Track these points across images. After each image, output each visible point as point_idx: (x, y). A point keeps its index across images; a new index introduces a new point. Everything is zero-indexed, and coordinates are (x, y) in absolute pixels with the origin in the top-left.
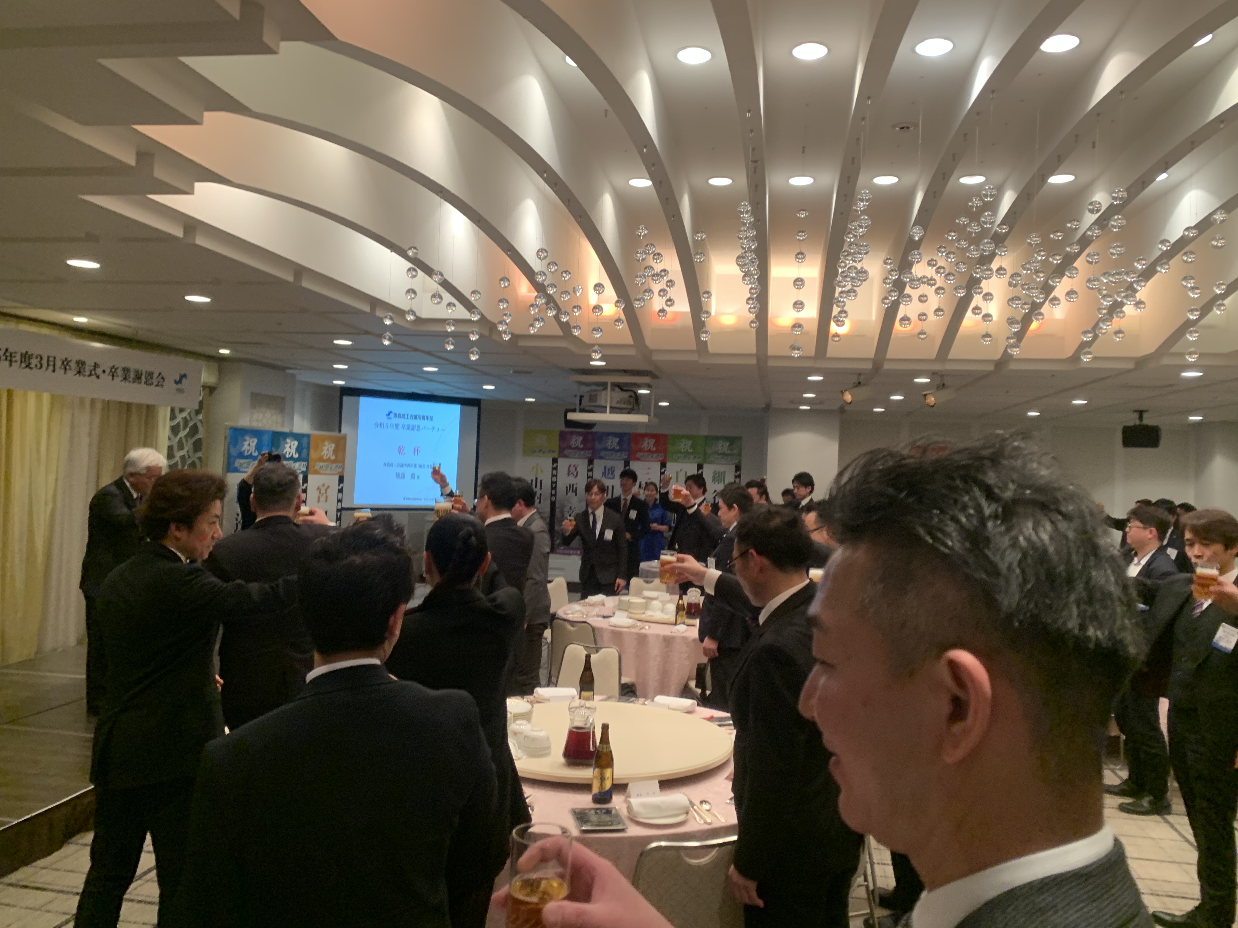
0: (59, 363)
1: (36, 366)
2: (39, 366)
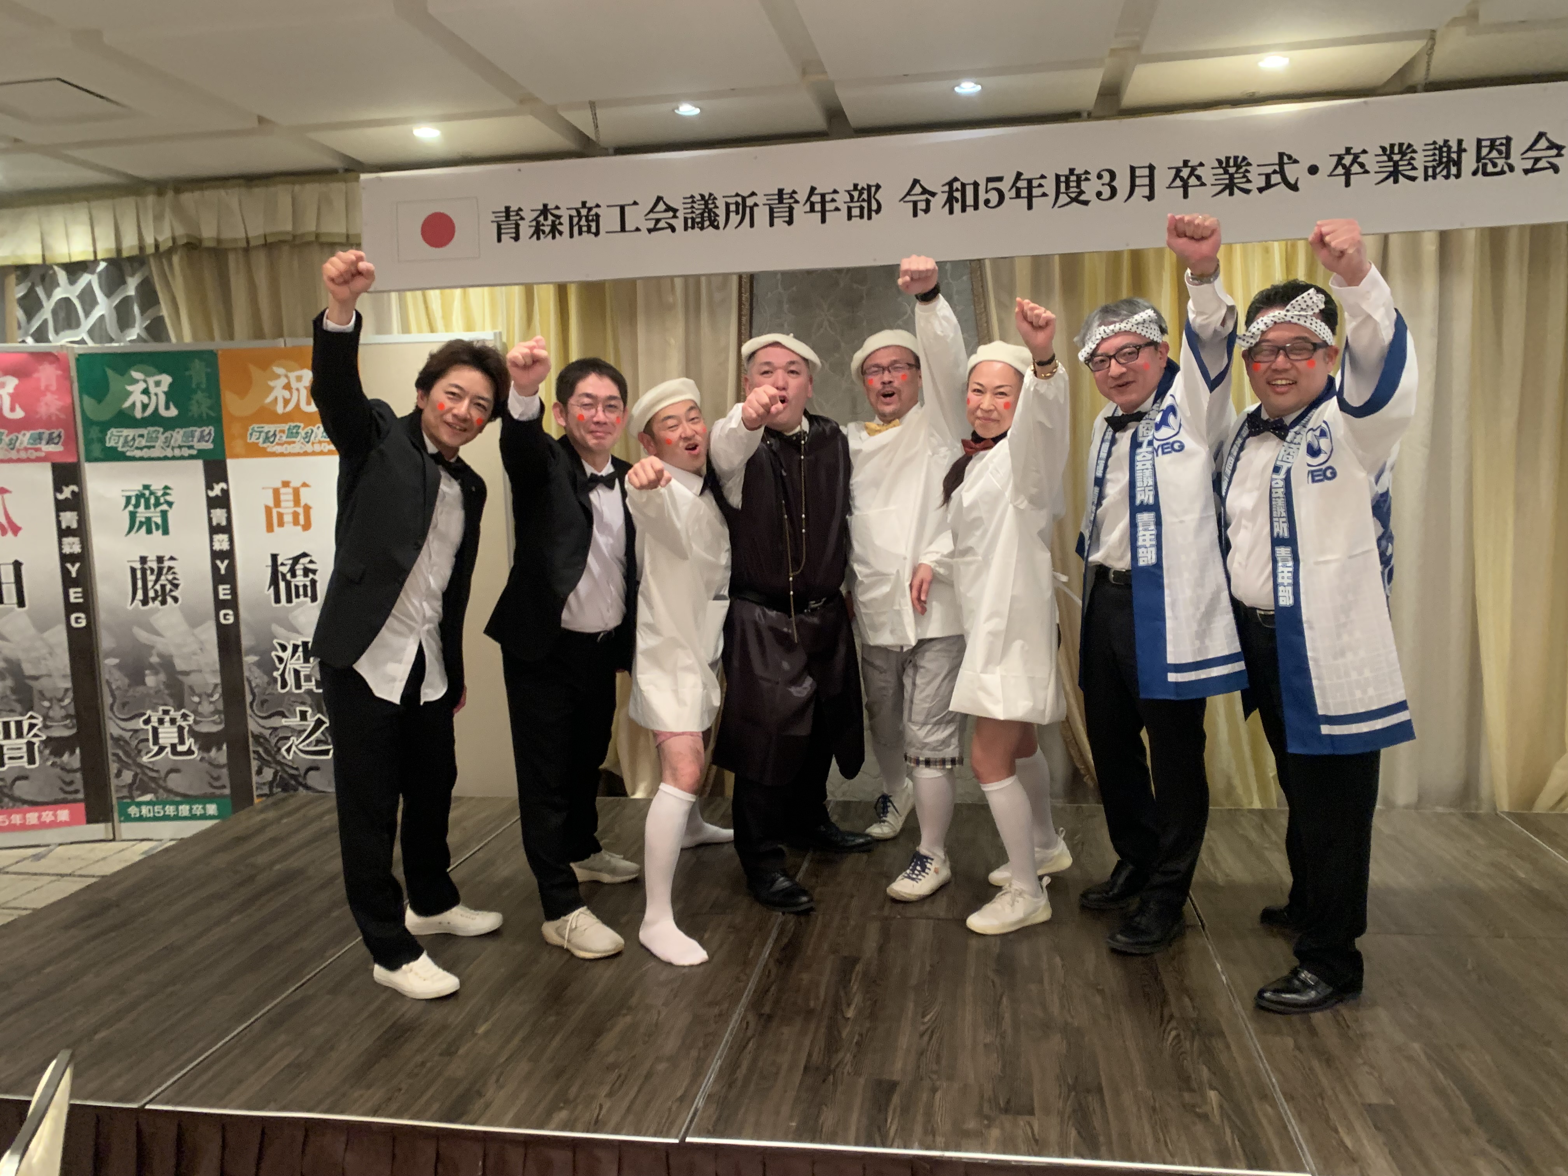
0: (1163, 177)
1: (1099, 194)
2: (1106, 193)
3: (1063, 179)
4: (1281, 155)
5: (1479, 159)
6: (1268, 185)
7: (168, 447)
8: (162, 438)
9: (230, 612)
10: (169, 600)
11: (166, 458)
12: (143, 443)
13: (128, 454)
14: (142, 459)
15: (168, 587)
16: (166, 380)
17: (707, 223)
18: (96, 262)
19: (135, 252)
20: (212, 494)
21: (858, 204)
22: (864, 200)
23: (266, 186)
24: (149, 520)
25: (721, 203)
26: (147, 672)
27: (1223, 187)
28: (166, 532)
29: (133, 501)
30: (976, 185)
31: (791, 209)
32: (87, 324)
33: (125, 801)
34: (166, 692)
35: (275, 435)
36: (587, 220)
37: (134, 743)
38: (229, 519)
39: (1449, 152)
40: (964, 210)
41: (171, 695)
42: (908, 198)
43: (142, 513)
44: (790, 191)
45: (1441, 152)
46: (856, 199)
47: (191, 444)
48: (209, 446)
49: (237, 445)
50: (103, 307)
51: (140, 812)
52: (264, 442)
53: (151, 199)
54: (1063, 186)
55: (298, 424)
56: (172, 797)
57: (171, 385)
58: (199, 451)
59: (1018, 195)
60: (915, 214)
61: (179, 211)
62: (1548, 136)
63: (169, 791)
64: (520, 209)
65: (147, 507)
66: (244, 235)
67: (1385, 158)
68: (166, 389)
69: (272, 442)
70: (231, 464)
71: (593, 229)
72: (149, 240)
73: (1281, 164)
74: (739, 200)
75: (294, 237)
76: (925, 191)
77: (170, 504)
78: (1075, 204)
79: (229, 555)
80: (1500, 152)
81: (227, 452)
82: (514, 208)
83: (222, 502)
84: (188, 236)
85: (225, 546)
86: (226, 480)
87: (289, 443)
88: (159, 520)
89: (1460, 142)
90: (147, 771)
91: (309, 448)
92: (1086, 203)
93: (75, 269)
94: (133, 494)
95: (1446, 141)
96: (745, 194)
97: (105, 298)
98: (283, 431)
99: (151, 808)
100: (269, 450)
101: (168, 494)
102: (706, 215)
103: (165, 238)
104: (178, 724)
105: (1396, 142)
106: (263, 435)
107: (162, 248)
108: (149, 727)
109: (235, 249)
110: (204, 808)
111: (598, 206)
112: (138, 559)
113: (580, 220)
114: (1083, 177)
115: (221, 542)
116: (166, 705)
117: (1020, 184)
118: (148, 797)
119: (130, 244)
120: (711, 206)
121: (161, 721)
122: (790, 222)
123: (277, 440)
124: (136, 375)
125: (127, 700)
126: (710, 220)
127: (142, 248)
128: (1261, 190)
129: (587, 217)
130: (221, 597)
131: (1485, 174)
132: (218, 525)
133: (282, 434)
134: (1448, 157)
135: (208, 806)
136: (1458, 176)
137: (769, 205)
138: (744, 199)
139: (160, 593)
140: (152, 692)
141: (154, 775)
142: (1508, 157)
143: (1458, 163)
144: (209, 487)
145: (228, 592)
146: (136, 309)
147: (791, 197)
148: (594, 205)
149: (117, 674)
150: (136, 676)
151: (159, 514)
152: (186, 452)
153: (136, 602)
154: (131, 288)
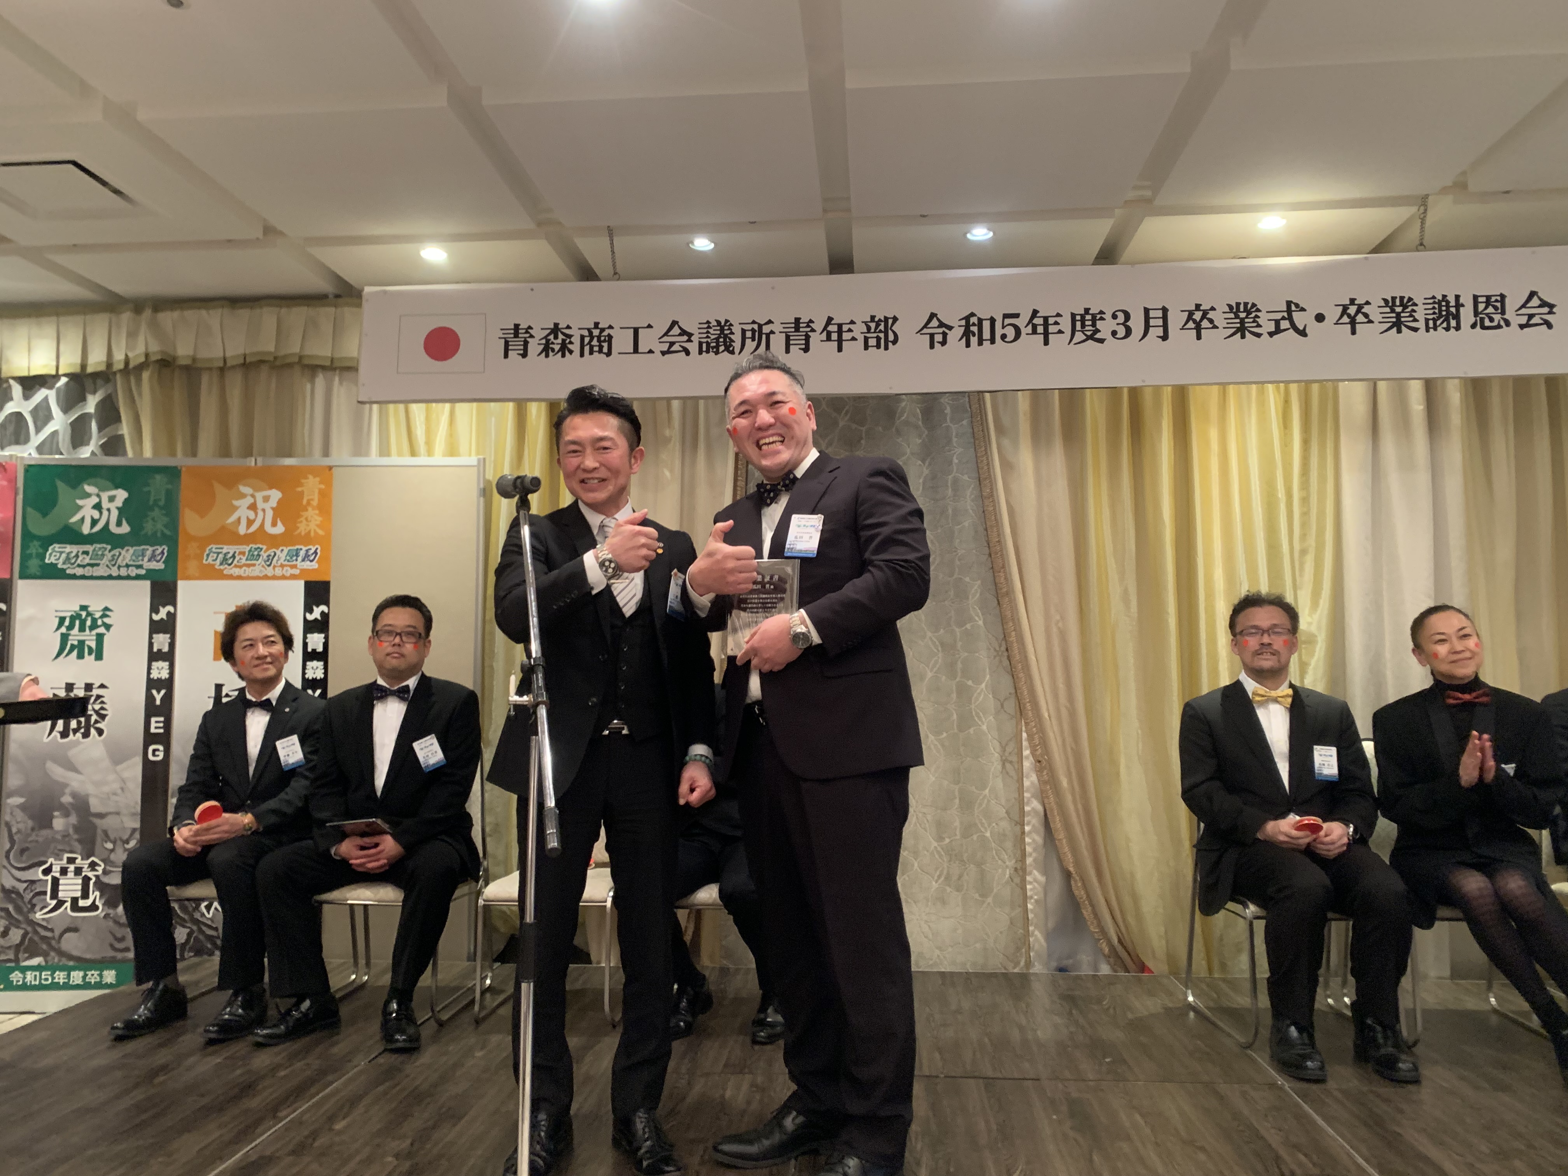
0: (1176, 319)
1: (1114, 333)
2: (1121, 332)
3: (1078, 318)
4: (1289, 303)
5: (1476, 313)
6: (1278, 330)
7: (114, 565)
8: (109, 555)
9: (161, 748)
10: (93, 731)
11: (110, 577)
12: (87, 560)
13: (68, 572)
14: (83, 577)
15: (94, 717)
16: (121, 495)
17: (722, 348)
18: (57, 377)
19: (103, 368)
20: (156, 617)
21: (875, 335)
22: (880, 331)
23: (251, 308)
24: (82, 643)
25: (737, 330)
26: (56, 813)
27: (1234, 330)
28: (99, 657)
29: (67, 623)
30: (993, 321)
31: (807, 338)
32: (36, 439)
33: (8, 965)
34: (76, 837)
35: (234, 556)
36: (599, 341)
37: (28, 896)
38: (172, 645)
39: (1448, 306)
40: (980, 343)
41: (80, 841)
42: (925, 331)
43: (75, 636)
44: (807, 321)
45: (1440, 306)
46: (873, 330)
47: (140, 563)
48: (161, 566)
49: (192, 566)
50: (59, 422)
51: (25, 978)
52: (221, 564)
53: (126, 316)
54: (1078, 325)
55: (261, 546)
56: (64, 961)
57: (126, 501)
58: (148, 571)
59: (1034, 332)
60: (932, 346)
61: (155, 327)
62: (1539, 294)
63: (61, 953)
64: (530, 327)
65: (82, 629)
66: (222, 355)
67: (1388, 310)
68: (120, 505)
69: (230, 565)
70: (181, 584)
71: (605, 350)
72: (119, 357)
73: (1289, 311)
74: (756, 327)
75: (276, 358)
76: (941, 325)
77: (108, 627)
78: (1090, 341)
79: (168, 684)
80: (1496, 308)
81: (179, 575)
82: (523, 326)
83: (167, 626)
84: (162, 352)
85: (165, 675)
86: (174, 604)
87: (249, 566)
88: (93, 645)
89: (1457, 297)
90: (39, 929)
91: (269, 571)
92: (1101, 341)
93: (31, 384)
94: (69, 614)
95: (1444, 296)
96: (762, 323)
97: (61, 414)
98: (243, 553)
99: (38, 973)
100: (225, 572)
101: (107, 616)
102: (721, 340)
103: (137, 355)
104: (83, 874)
105: (1398, 295)
106: (221, 556)
107: (132, 365)
108: (49, 878)
109: (210, 369)
110: (101, 976)
111: (611, 327)
112: (64, 686)
113: (591, 340)
114: (1098, 316)
115: (160, 670)
116: (71, 852)
117: (1036, 321)
118: (36, 961)
119: (96, 360)
120: (726, 332)
121: (64, 871)
122: (806, 349)
123: (235, 562)
124: (89, 489)
125: (27, 845)
126: (725, 345)
127: (109, 365)
128: (1271, 334)
129: (599, 337)
130: (153, 730)
131: (1483, 327)
132: (159, 650)
133: (241, 556)
134: (1447, 310)
135: (105, 973)
136: (1458, 328)
137: (786, 332)
138: (760, 326)
139: (83, 724)
140: (59, 837)
141: (49, 934)
142: (1503, 312)
143: (1457, 317)
144: (154, 609)
145: (161, 725)
146: (94, 426)
147: (808, 326)
148: (607, 326)
149: (20, 815)
150: (43, 819)
151: (95, 638)
152: (133, 572)
153: (54, 733)
154: (91, 405)
